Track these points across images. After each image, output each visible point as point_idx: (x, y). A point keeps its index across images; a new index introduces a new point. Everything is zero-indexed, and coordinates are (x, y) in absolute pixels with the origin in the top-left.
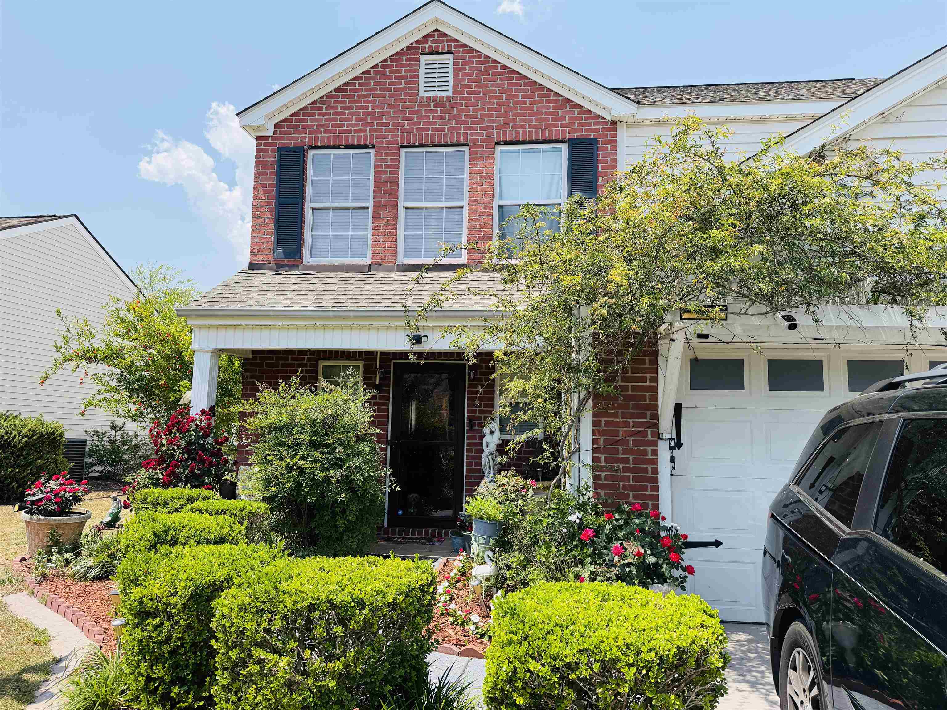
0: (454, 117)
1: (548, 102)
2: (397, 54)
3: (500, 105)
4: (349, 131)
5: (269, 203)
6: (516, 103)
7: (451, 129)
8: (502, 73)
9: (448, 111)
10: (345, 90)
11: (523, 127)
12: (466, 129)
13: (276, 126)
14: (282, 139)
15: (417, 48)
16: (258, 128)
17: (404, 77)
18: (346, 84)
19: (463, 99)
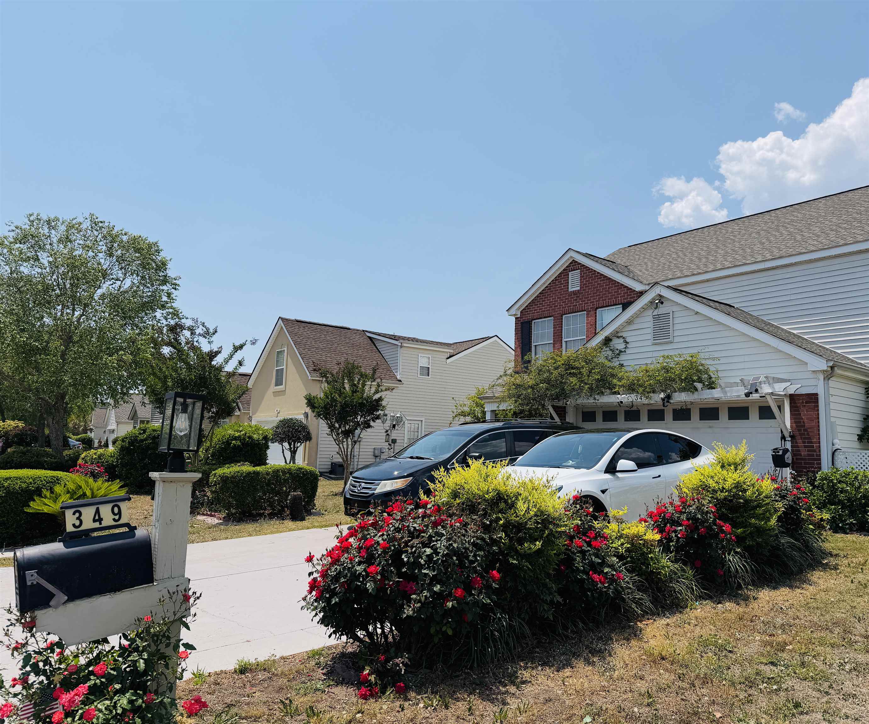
0: (580, 299)
1: (615, 286)
2: (560, 274)
3: (597, 290)
4: (544, 311)
5: (520, 346)
6: (603, 289)
7: (580, 304)
8: (597, 276)
9: (578, 297)
10: (543, 293)
11: (606, 300)
12: (585, 304)
13: (521, 312)
14: (523, 318)
15: (567, 270)
16: (515, 315)
17: (563, 284)
18: (543, 290)
19: (584, 290)
